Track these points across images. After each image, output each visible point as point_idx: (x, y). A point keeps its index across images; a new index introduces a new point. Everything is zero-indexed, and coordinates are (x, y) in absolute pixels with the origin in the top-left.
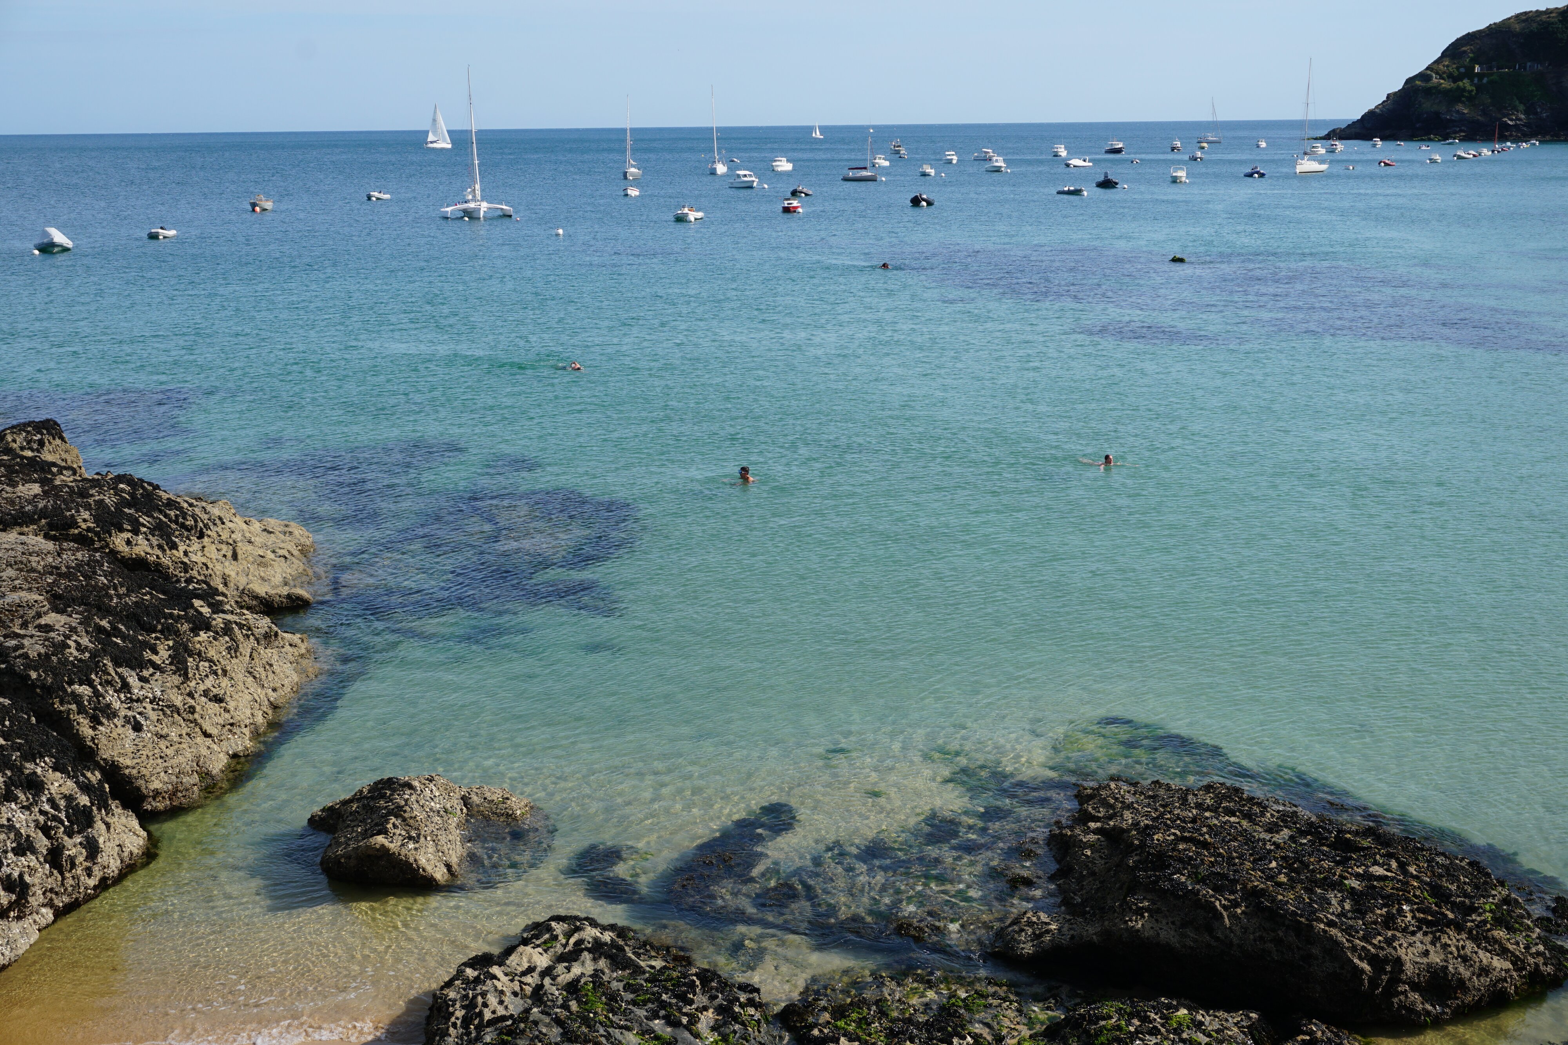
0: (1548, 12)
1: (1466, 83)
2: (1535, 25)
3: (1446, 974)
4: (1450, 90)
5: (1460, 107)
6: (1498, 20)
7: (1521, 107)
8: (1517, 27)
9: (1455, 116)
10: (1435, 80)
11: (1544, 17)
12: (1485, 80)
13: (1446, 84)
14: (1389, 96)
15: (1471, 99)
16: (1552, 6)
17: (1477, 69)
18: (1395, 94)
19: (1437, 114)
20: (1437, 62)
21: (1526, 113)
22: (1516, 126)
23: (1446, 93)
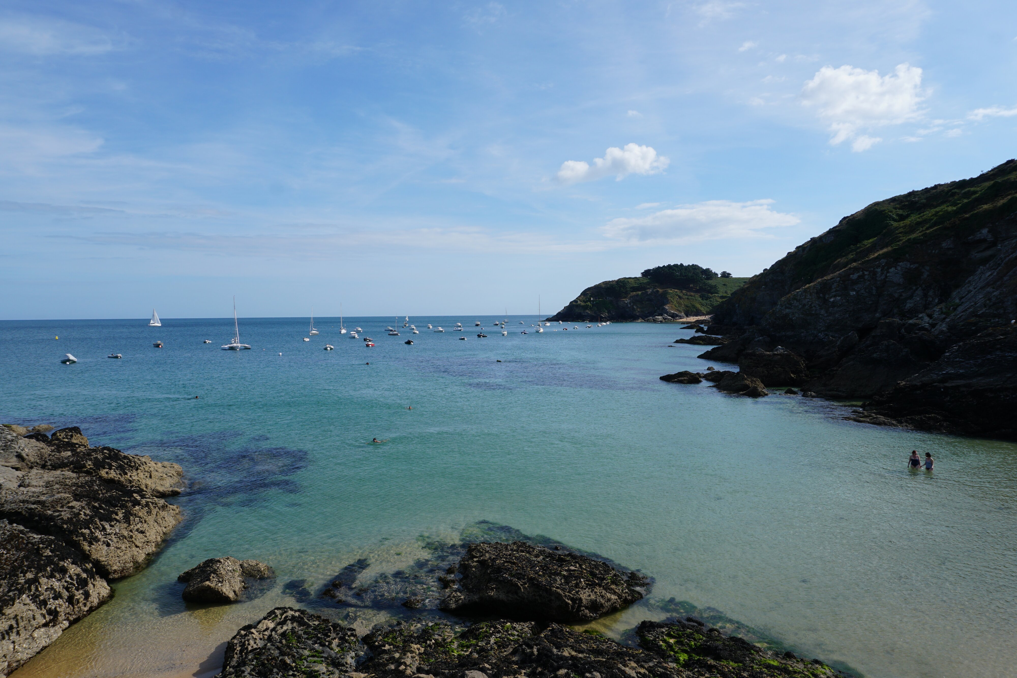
0: (612, 281)
1: (589, 303)
2: (609, 285)
3: (597, 602)
4: (584, 306)
5: (587, 311)
6: (597, 283)
7: (606, 311)
8: (603, 286)
9: (586, 314)
10: (579, 302)
11: (611, 283)
12: (595, 302)
13: (582, 304)
14: (565, 307)
15: (590, 308)
16: (613, 279)
17: (592, 299)
18: (567, 307)
19: (580, 313)
20: (579, 296)
21: (608, 313)
22: (605, 317)
23: (583, 306)
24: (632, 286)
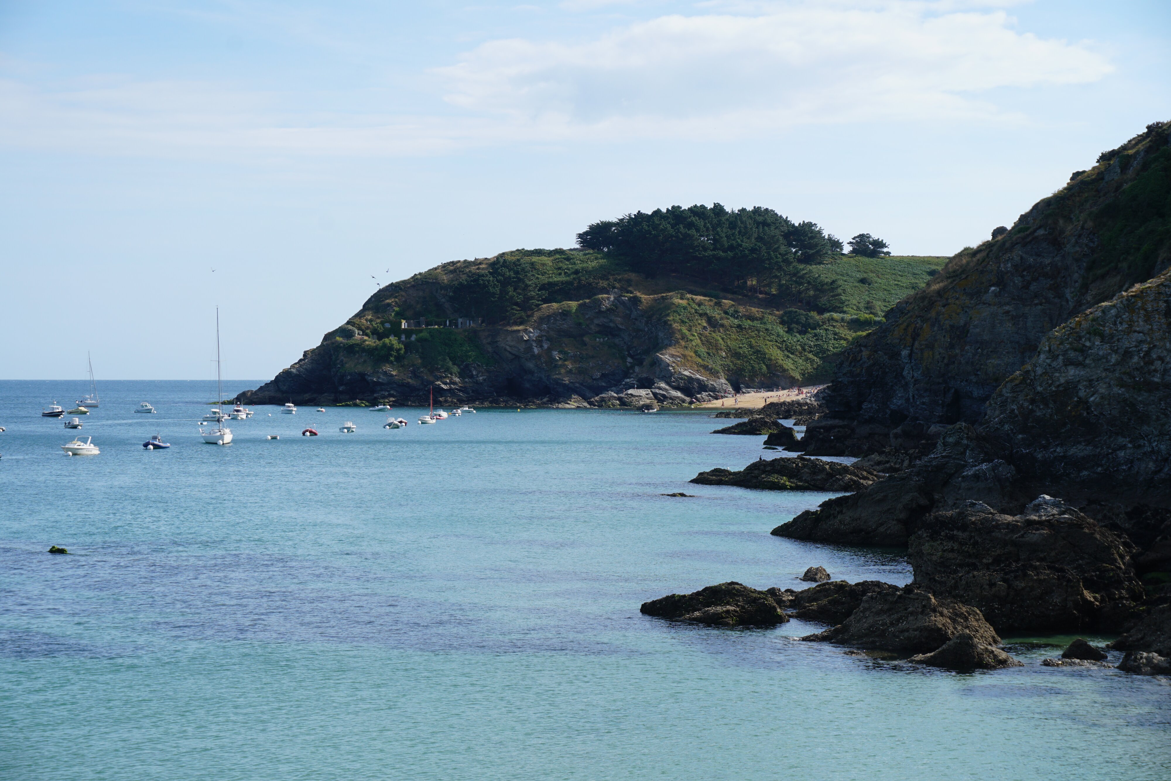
0: (477, 263)
1: (392, 340)
2: (464, 277)
5: (387, 368)
6: (424, 269)
8: (445, 279)
9: (383, 379)
10: (358, 336)
12: (413, 338)
14: (306, 354)
15: (399, 358)
17: (404, 325)
18: (313, 351)
19: (362, 375)
20: (359, 315)
21: (461, 375)
22: (450, 390)
23: (371, 351)
24: (544, 279)
